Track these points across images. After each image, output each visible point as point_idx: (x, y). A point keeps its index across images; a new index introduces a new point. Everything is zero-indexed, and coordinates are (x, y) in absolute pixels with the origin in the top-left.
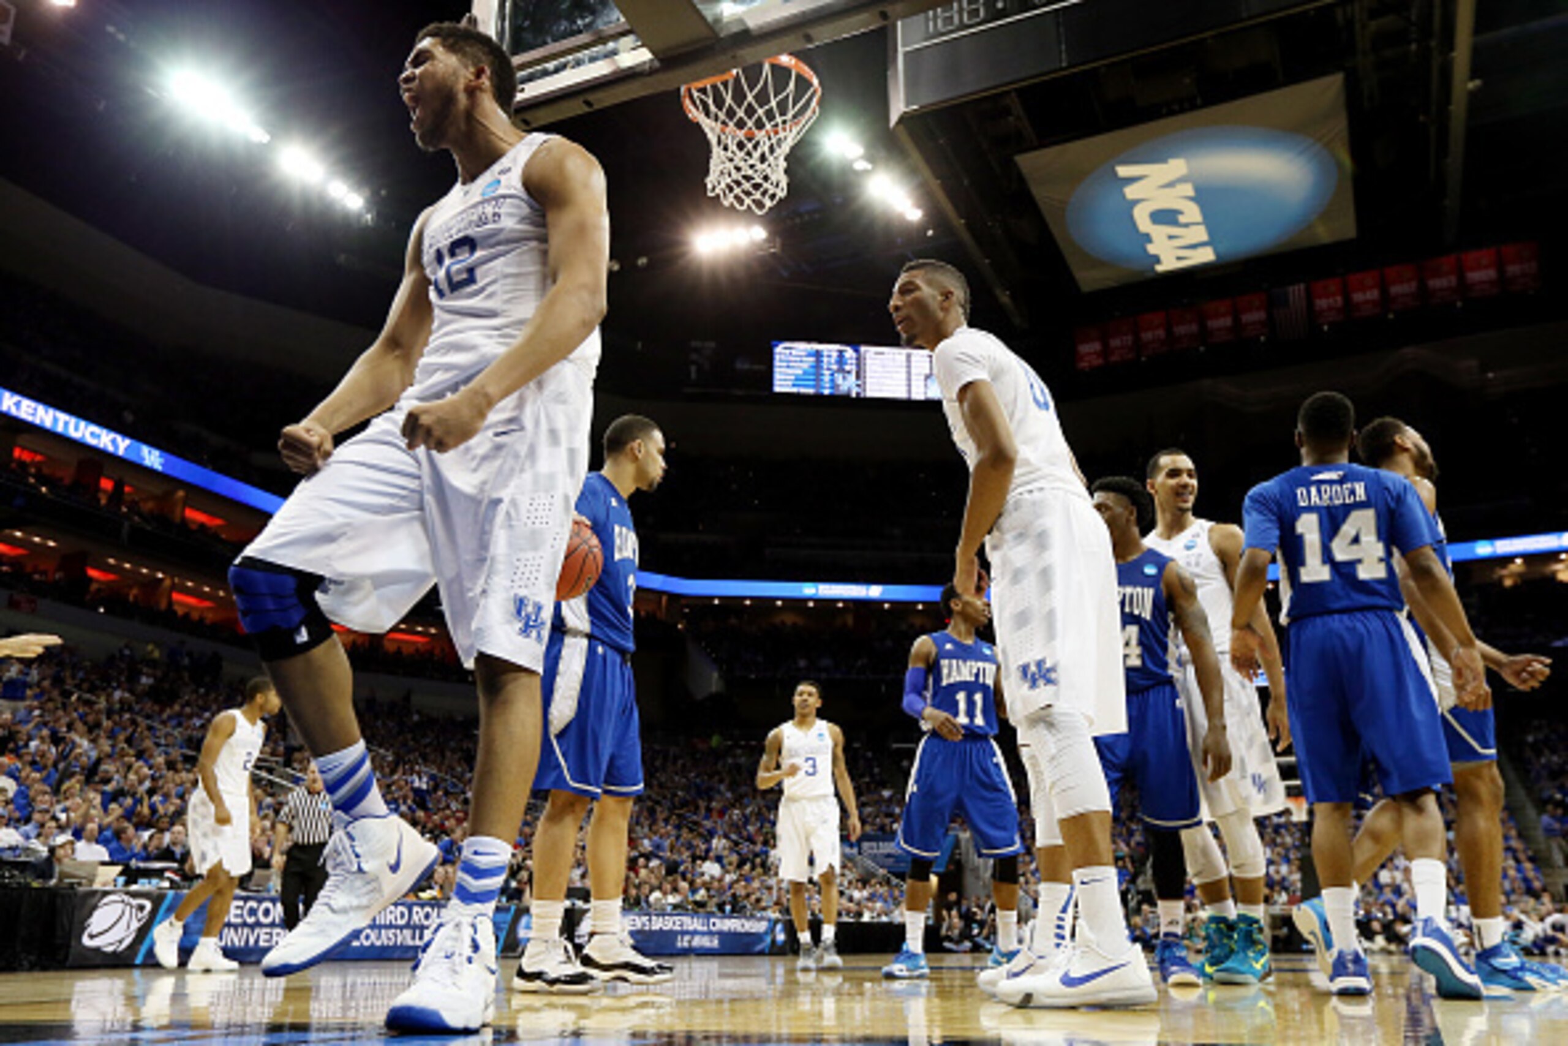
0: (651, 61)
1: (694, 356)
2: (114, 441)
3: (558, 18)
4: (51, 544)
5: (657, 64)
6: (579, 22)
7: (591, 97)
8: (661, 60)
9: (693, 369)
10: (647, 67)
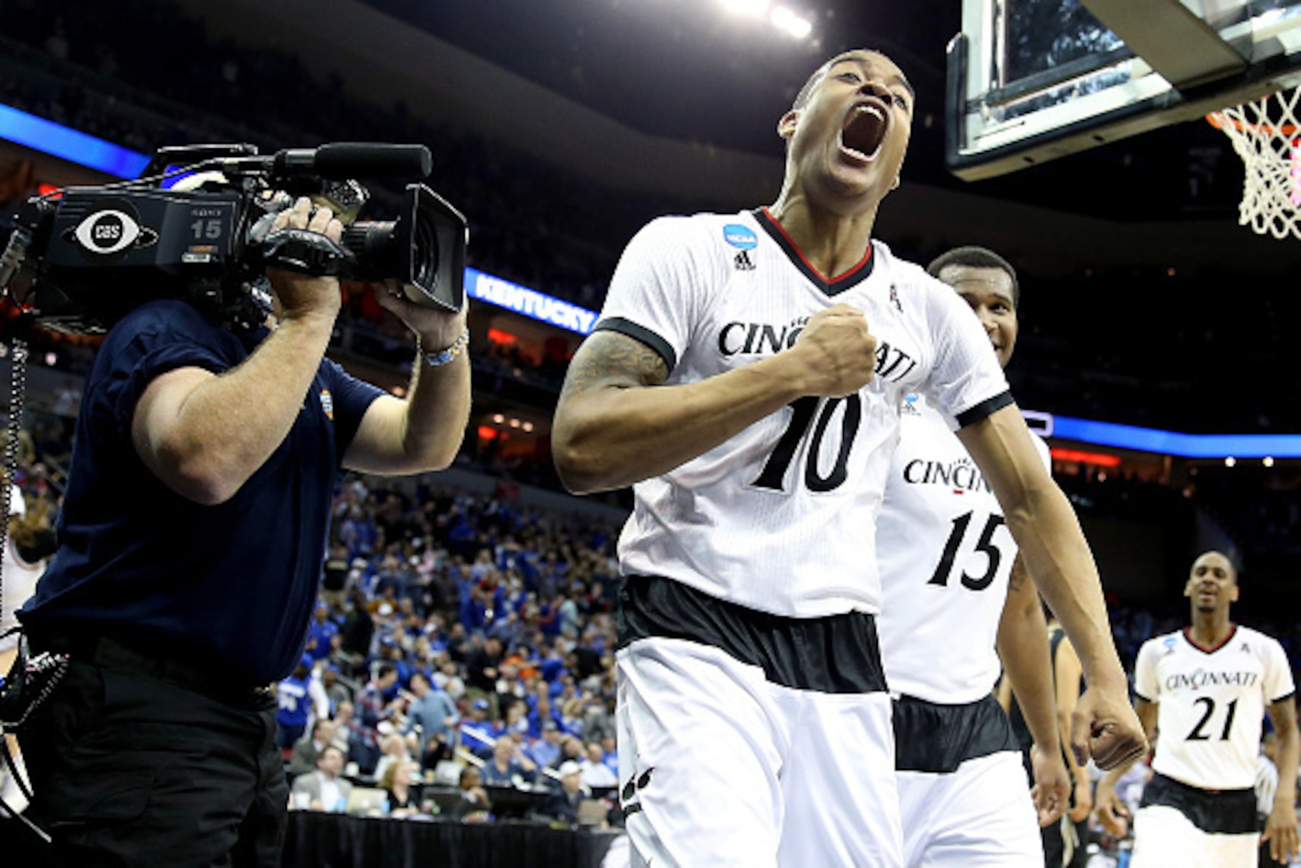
0: (1171, 92)
1: (1194, 168)
2: (578, 318)
3: (1059, 36)
4: (528, 427)
5: (1177, 96)
6: (1083, 37)
7: (1102, 133)
8: (1182, 92)
9: (1194, 183)
10: (1165, 99)
